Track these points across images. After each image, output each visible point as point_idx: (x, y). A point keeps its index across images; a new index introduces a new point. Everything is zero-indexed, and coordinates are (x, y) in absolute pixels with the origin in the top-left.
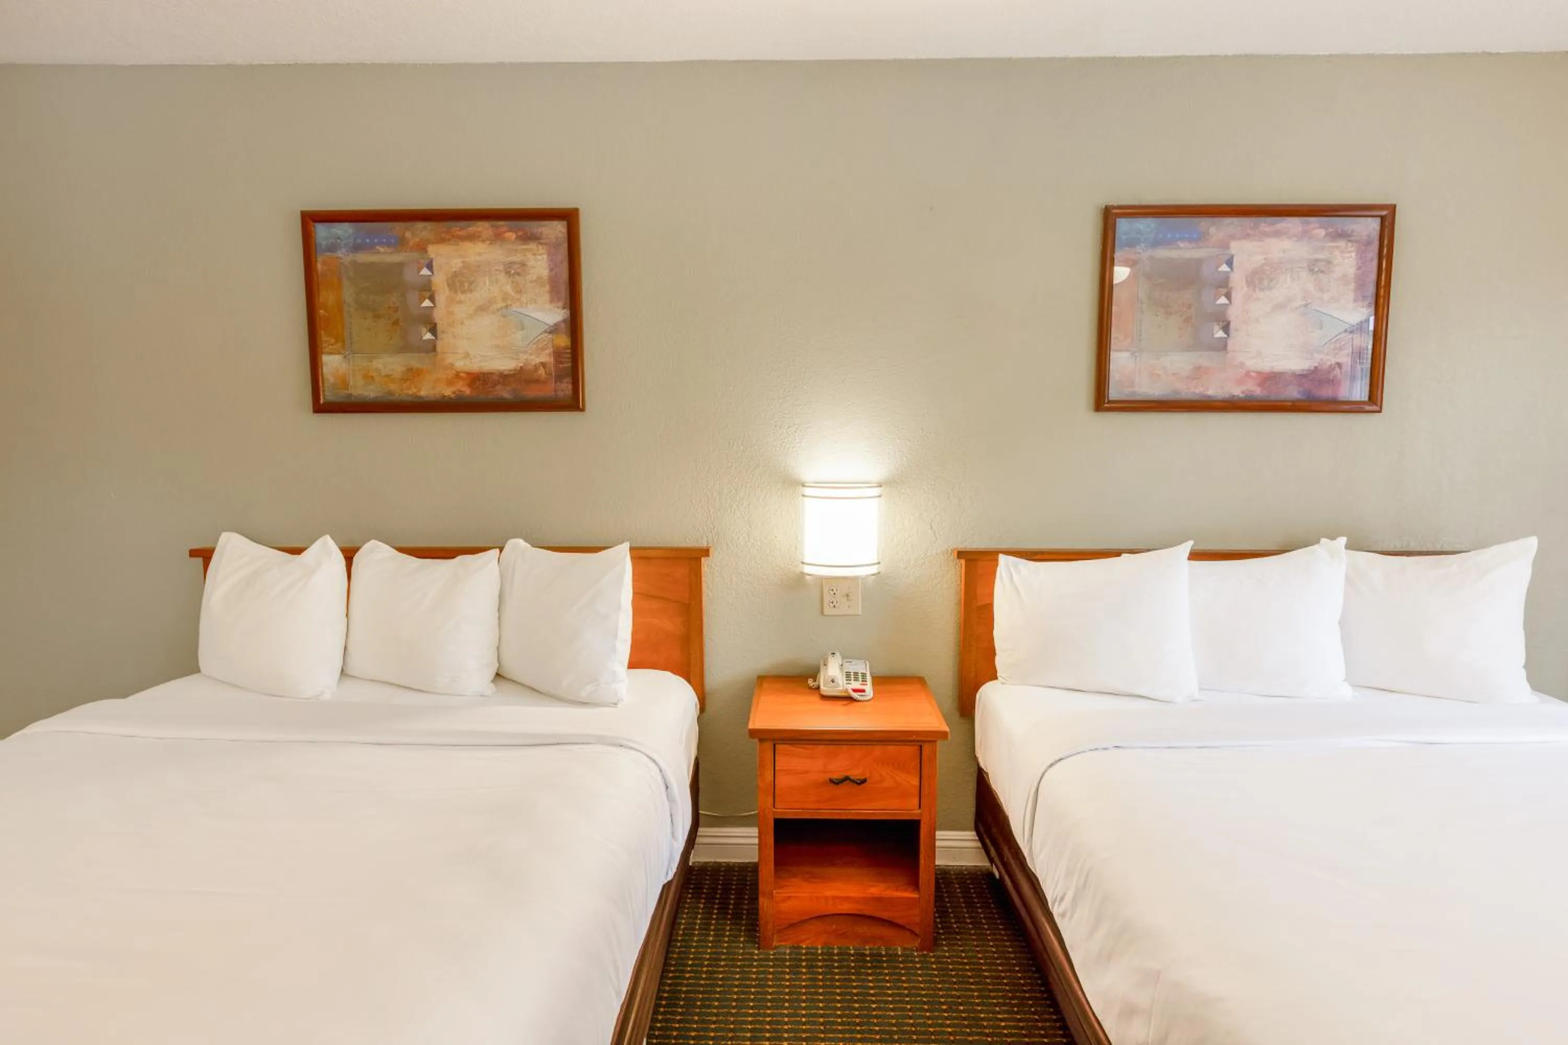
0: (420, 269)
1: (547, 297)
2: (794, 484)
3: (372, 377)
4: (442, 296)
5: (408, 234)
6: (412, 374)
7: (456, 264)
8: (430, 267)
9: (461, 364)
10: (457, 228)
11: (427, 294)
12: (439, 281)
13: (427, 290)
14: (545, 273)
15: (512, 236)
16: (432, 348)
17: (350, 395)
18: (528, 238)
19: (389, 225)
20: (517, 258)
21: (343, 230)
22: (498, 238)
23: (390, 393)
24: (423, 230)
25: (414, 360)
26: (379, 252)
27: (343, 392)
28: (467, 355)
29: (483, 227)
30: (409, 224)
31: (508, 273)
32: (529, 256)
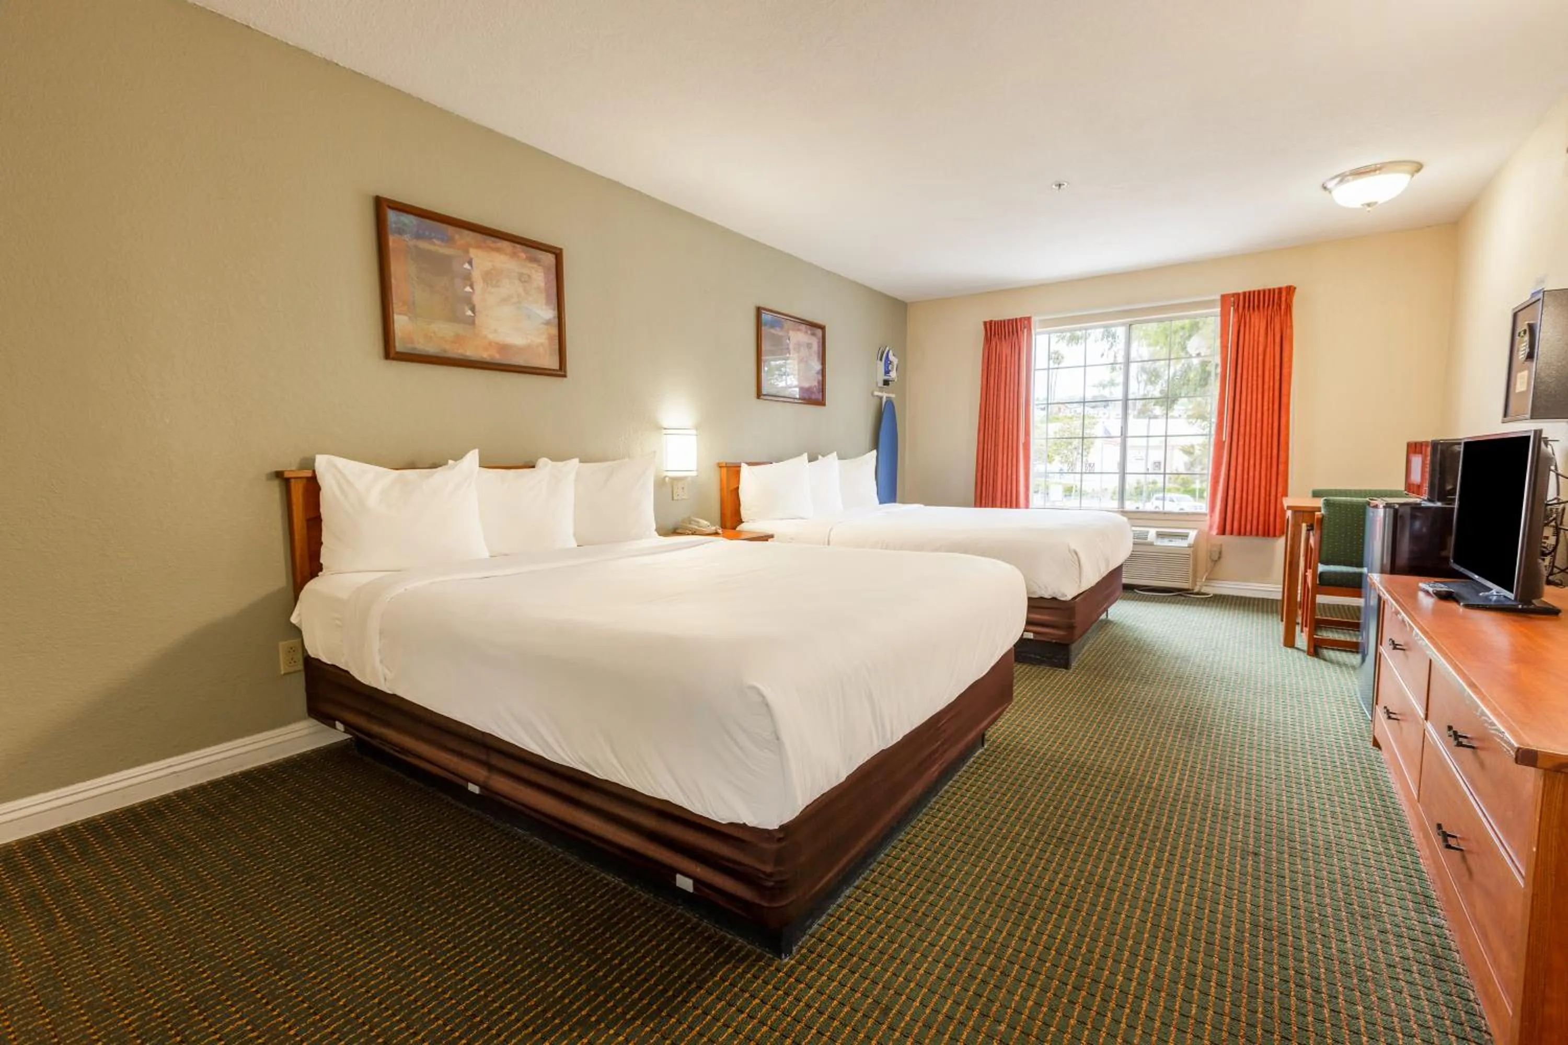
0: (464, 263)
1: (544, 301)
2: (659, 428)
3: (431, 337)
4: (479, 286)
5: (457, 237)
6: (458, 339)
7: (488, 265)
8: (470, 263)
9: (492, 337)
10: (490, 241)
11: (469, 283)
12: (476, 275)
13: (468, 278)
14: (542, 284)
15: (523, 255)
16: (472, 322)
17: (415, 349)
18: (534, 260)
19: (444, 226)
20: (525, 271)
21: (408, 220)
22: (514, 255)
23: (445, 351)
24: (468, 236)
25: (459, 329)
26: (435, 244)
27: (410, 346)
28: (495, 331)
29: (505, 245)
30: (458, 229)
31: (520, 280)
32: (533, 271)
